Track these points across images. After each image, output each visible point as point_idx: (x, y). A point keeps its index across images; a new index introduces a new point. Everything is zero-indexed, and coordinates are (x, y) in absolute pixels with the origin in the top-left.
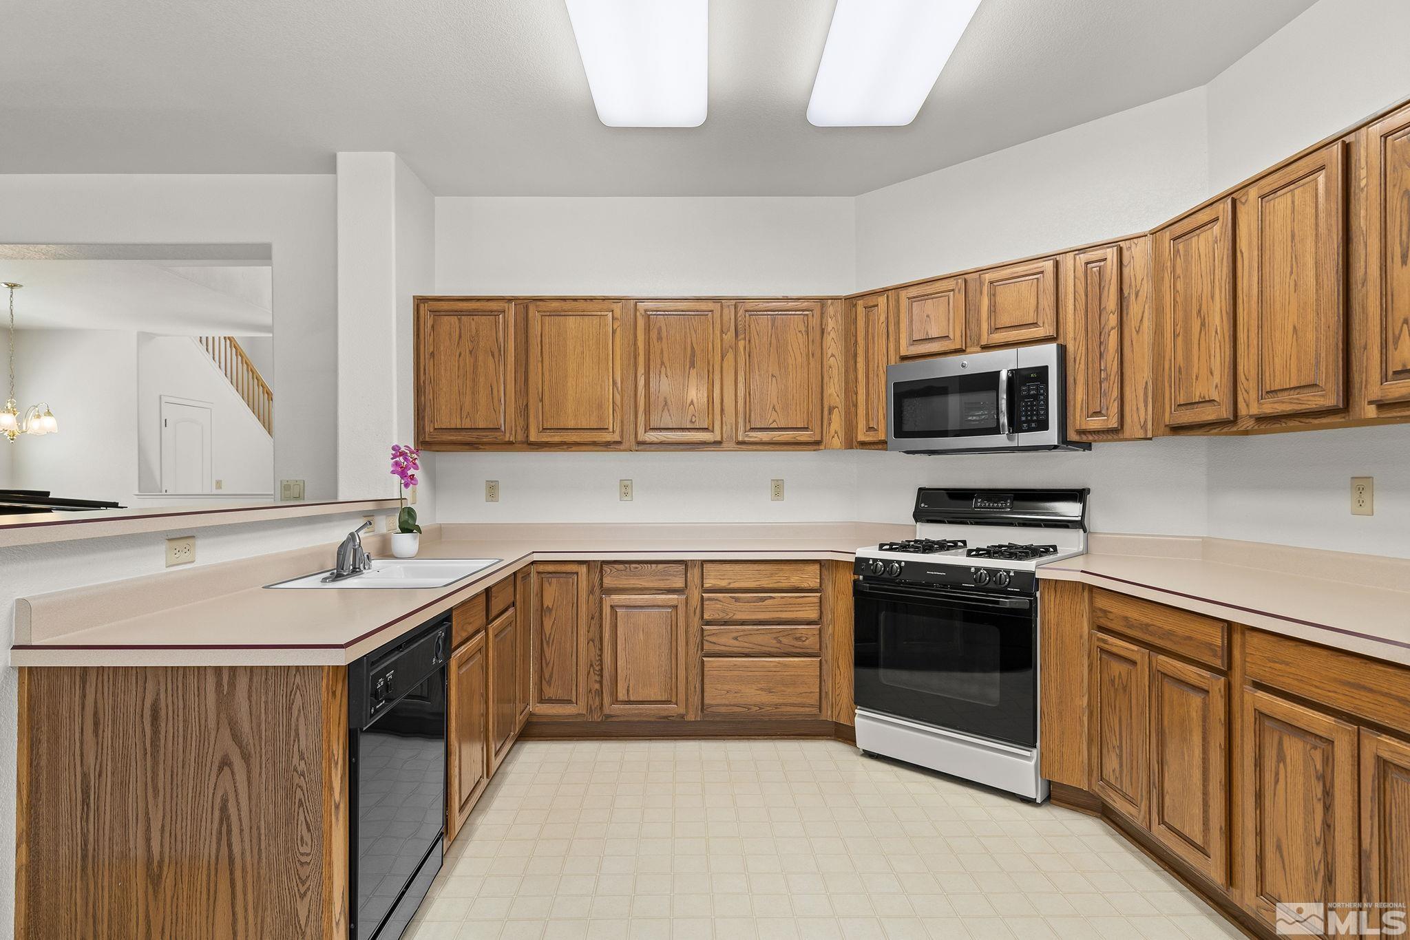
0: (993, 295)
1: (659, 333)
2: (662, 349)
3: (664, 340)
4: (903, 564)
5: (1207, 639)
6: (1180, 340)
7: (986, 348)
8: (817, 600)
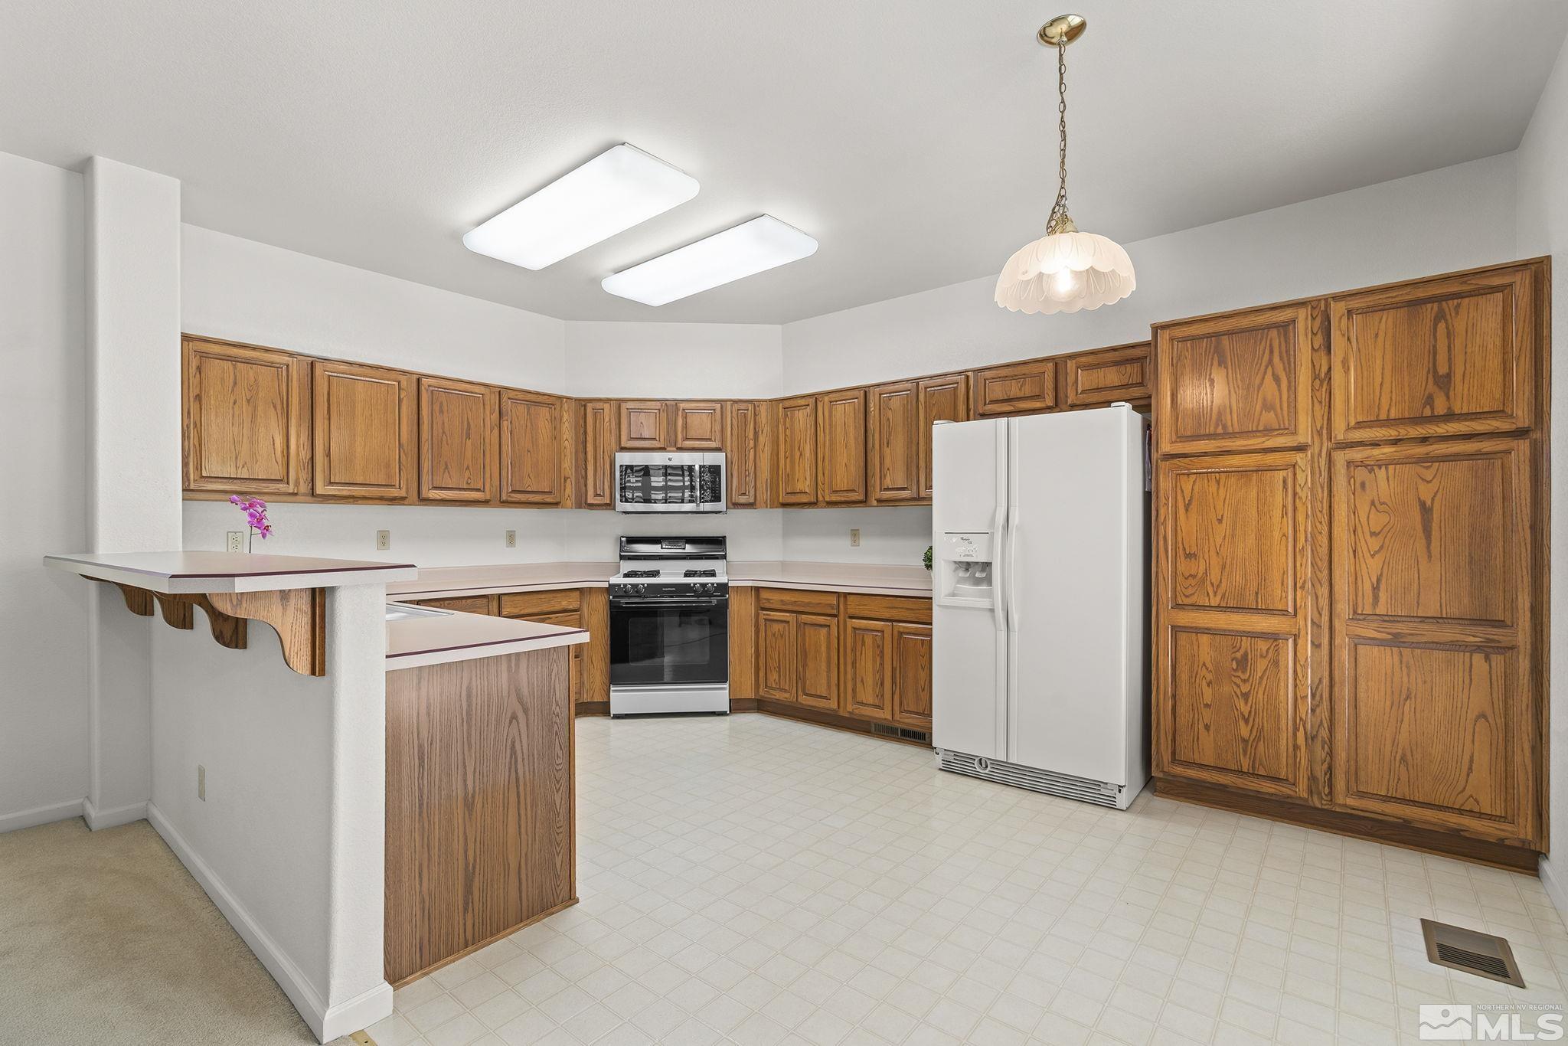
0: (685, 417)
1: (441, 407)
2: (443, 421)
3: (445, 414)
4: (646, 585)
5: (829, 602)
6: (788, 460)
7: (681, 449)
8: (577, 617)
